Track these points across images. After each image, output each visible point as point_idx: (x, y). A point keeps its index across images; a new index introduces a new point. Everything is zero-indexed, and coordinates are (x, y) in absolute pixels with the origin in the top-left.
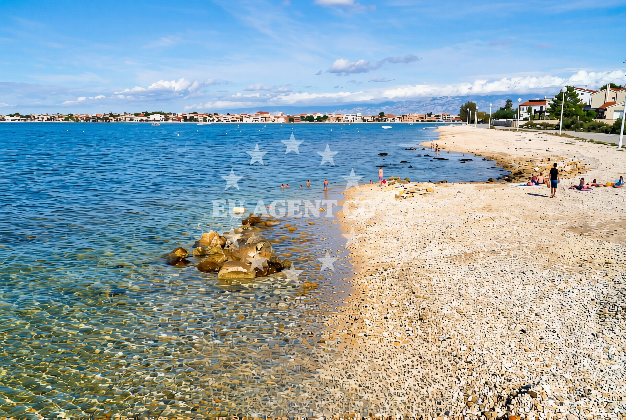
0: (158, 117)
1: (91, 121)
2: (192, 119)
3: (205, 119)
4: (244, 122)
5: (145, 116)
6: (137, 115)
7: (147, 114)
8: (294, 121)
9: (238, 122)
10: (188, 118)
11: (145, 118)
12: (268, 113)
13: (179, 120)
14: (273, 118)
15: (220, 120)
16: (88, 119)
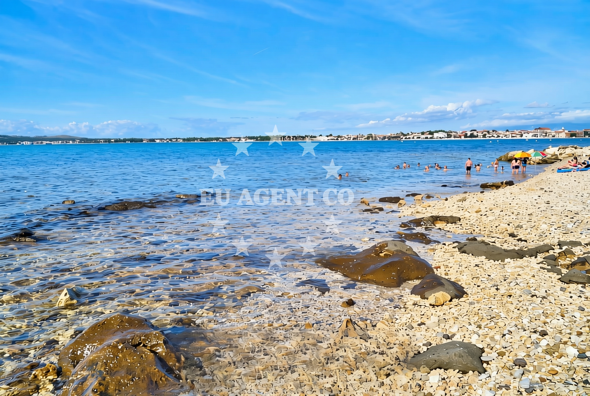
0: (441, 135)
1: (386, 140)
2: (472, 136)
3: (484, 136)
4: (524, 137)
5: (430, 134)
6: (423, 133)
7: (431, 133)
8: (576, 137)
9: (518, 137)
10: (469, 135)
11: (429, 136)
12: (549, 129)
13: (460, 137)
14: (553, 134)
15: (498, 136)
16: (384, 138)
